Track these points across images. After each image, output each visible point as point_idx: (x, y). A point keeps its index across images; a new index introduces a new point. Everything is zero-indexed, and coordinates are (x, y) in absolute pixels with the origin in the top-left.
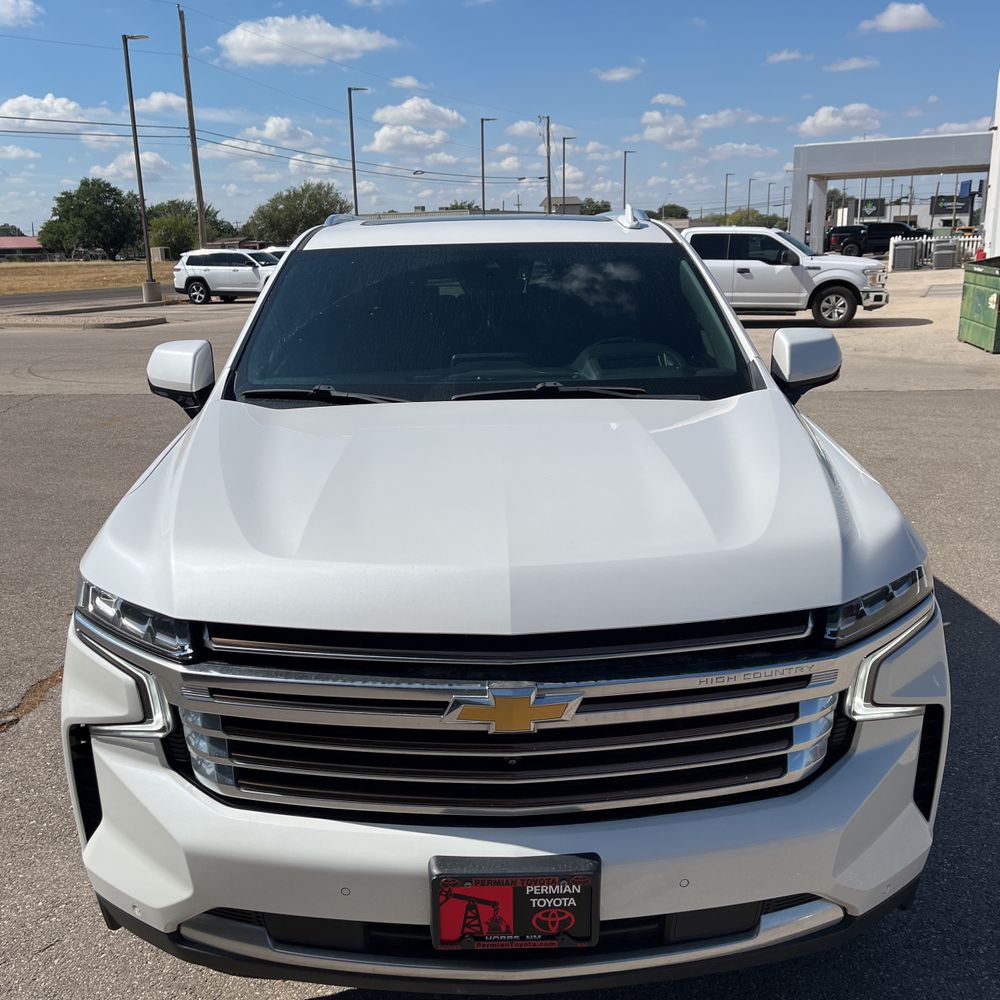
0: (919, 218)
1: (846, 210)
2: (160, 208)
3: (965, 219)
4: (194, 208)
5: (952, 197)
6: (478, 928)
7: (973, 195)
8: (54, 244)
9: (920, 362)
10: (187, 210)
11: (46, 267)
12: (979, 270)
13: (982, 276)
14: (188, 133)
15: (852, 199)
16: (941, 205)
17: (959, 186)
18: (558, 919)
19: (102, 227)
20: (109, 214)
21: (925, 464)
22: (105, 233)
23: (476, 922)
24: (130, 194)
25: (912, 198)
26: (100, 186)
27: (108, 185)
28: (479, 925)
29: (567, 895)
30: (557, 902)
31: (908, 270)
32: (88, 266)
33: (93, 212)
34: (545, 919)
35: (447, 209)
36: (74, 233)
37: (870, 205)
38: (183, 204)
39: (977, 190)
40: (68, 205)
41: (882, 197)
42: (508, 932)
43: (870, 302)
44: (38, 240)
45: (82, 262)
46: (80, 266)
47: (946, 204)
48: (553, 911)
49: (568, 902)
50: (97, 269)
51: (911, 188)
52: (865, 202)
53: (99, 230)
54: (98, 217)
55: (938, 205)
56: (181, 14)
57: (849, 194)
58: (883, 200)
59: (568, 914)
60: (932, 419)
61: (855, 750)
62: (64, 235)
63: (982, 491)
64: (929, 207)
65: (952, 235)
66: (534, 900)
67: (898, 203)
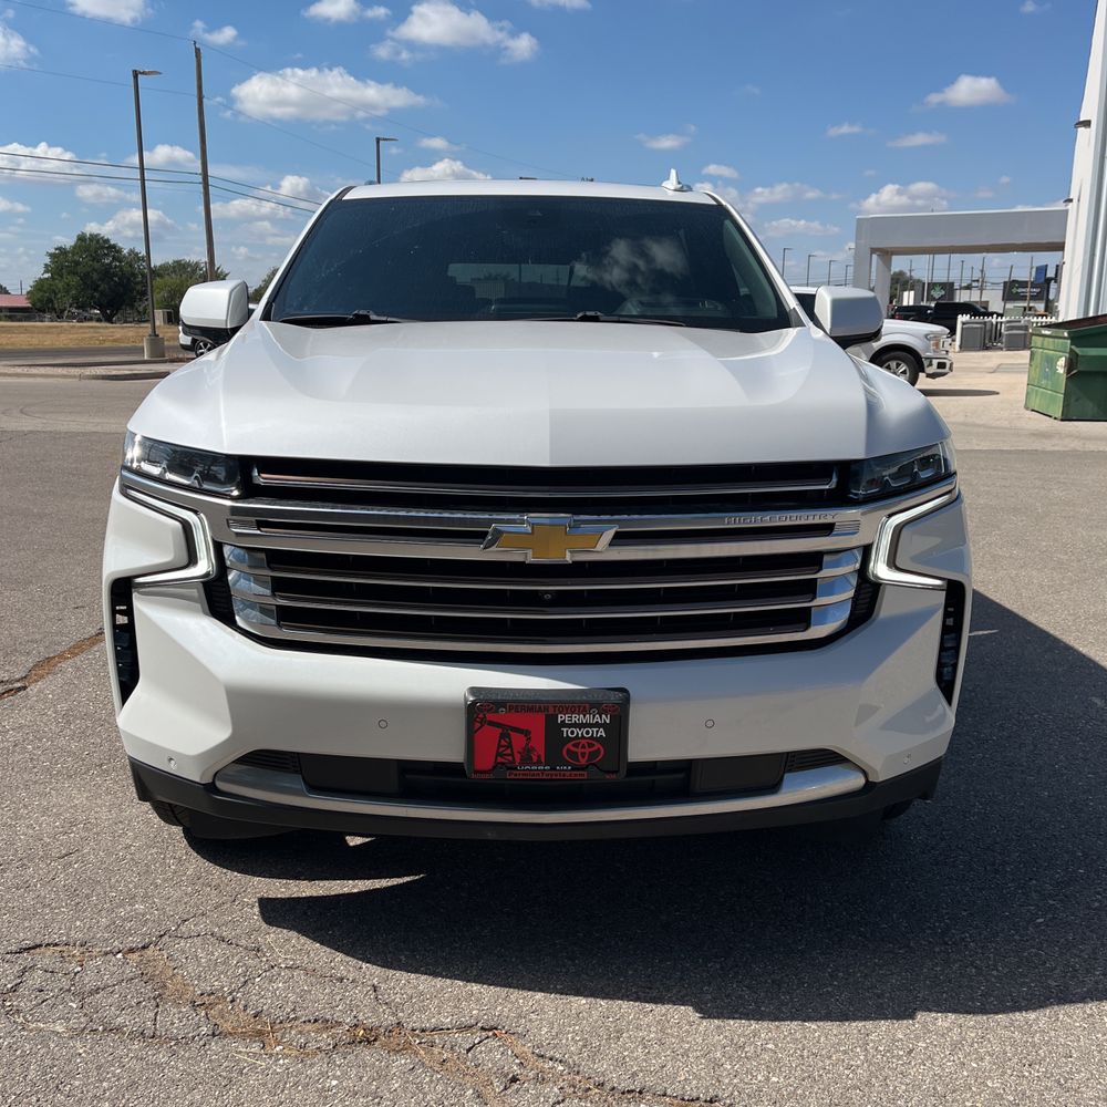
0: (990, 304)
1: (912, 293)
2: (164, 267)
3: (1040, 307)
4: (201, 270)
5: (1027, 282)
6: (510, 758)
7: (1048, 281)
8: (43, 304)
9: (983, 426)
10: (194, 271)
11: (34, 327)
12: (1047, 333)
13: (1051, 340)
14: (200, 179)
15: (919, 281)
16: (1014, 290)
17: (1034, 270)
18: (587, 750)
19: (98, 286)
20: (107, 273)
21: (982, 508)
22: (102, 293)
23: (509, 751)
24: (132, 252)
25: (983, 282)
26: (98, 241)
27: (108, 241)
28: (512, 755)
29: (597, 725)
30: (587, 732)
31: (975, 350)
32: (81, 327)
33: (89, 270)
34: (575, 749)
35: (479, 279)
36: (67, 292)
37: (938, 288)
38: (189, 264)
39: (1053, 276)
40: (61, 262)
41: (951, 281)
42: (539, 763)
43: (933, 369)
44: (27, 299)
45: (75, 323)
46: (73, 327)
47: (1019, 290)
48: (583, 741)
49: (597, 732)
50: (92, 330)
51: (982, 271)
52: (932, 286)
53: (95, 290)
54: (95, 276)
55: (1011, 290)
56: (198, 51)
57: (916, 275)
58: (952, 284)
59: (597, 745)
60: (992, 473)
61: (878, 615)
62: (56, 294)
63: (1040, 531)
64: (1001, 292)
65: (1024, 316)
66: (565, 730)
67: (969, 287)
